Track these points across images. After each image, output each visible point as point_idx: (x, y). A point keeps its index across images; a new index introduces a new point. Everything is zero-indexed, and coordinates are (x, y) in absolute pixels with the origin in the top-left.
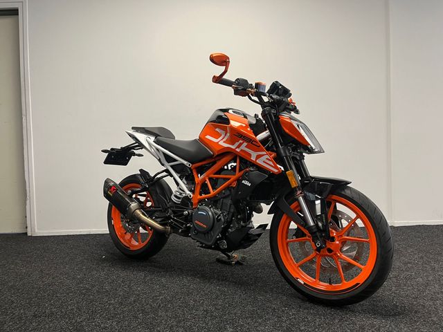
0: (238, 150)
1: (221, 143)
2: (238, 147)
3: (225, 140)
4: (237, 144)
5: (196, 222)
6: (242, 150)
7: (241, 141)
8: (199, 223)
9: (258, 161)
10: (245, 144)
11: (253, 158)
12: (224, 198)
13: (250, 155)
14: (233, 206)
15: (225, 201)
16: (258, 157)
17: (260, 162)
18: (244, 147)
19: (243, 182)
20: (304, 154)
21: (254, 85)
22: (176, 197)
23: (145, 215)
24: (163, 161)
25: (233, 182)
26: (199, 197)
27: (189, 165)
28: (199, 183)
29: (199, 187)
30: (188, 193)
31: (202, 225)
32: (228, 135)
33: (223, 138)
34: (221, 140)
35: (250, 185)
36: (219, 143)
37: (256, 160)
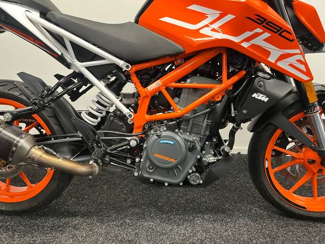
0: (245, 45)
2: (248, 39)
5: (156, 155)
6: (253, 46)
7: (258, 30)
8: (162, 157)
9: (280, 64)
10: (267, 35)
11: (272, 59)
13: (268, 54)
14: (209, 127)
16: (283, 57)
17: (283, 64)
18: (259, 41)
19: (255, 95)
22: (90, 114)
23: (52, 155)
24: (70, 57)
25: (217, 94)
26: (147, 117)
27: (127, 67)
28: (147, 96)
29: (147, 101)
30: (126, 111)
31: (167, 159)
32: (230, 17)
33: (212, 23)
34: (207, 26)
35: (266, 100)
36: (201, 31)
37: (277, 61)
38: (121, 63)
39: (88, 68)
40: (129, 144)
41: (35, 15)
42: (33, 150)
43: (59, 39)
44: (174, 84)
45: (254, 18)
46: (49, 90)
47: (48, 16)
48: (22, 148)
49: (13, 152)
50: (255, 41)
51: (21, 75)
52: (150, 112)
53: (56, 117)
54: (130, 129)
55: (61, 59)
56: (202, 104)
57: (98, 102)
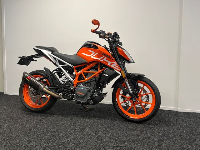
0: (101, 61)
1: (92, 57)
2: (102, 59)
3: (94, 55)
4: (102, 58)
5: (78, 92)
6: (103, 61)
7: (104, 57)
8: (80, 93)
9: (111, 66)
10: (106, 58)
11: (109, 64)
12: (91, 82)
13: (108, 63)
14: (96, 85)
15: (91, 83)
16: (112, 64)
17: (112, 66)
18: (105, 59)
19: (104, 74)
20: (125, 63)
21: (107, 33)
22: (63, 81)
23: (49, 90)
24: (58, 64)
25: (97, 74)
26: (78, 81)
27: (73, 66)
28: (78, 75)
29: (78, 77)
30: (72, 79)
31: (81, 94)
32: (97, 53)
33: (93, 55)
34: (92, 55)
35: (107, 76)
36: (91, 57)
37: (110, 65)
38: (71, 65)
39: (62, 67)
40: (70, 89)
41: (50, 53)
42: (44, 88)
43: (55, 59)
44: (85, 71)
45: (102, 54)
46: (51, 72)
47: (53, 53)
48: (41, 87)
49: (39, 88)
50: (104, 60)
51: (44, 68)
52: (78, 80)
53: (52, 81)
54: (73, 85)
55: (55, 64)
56: (92, 77)
57: (65, 77)
